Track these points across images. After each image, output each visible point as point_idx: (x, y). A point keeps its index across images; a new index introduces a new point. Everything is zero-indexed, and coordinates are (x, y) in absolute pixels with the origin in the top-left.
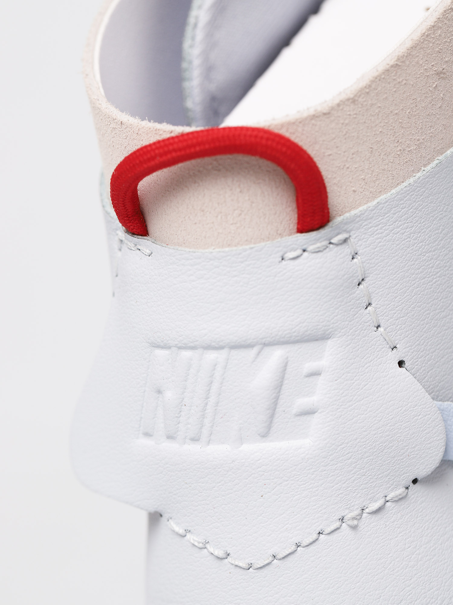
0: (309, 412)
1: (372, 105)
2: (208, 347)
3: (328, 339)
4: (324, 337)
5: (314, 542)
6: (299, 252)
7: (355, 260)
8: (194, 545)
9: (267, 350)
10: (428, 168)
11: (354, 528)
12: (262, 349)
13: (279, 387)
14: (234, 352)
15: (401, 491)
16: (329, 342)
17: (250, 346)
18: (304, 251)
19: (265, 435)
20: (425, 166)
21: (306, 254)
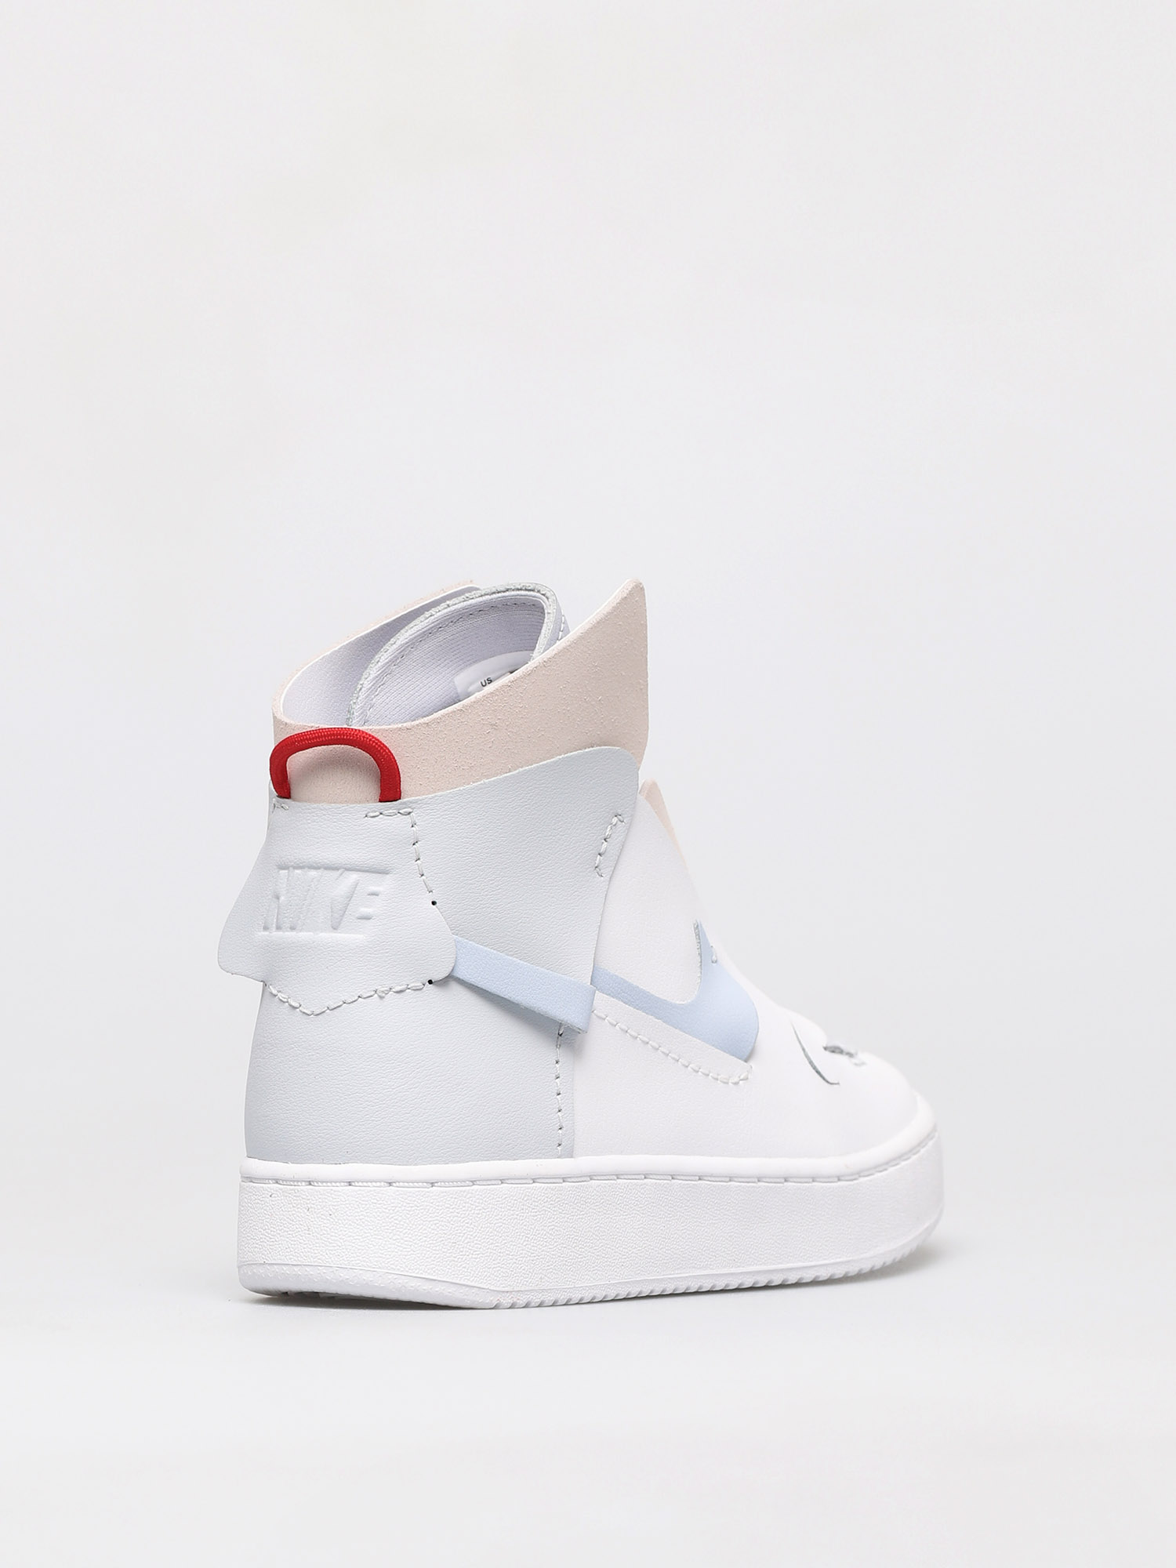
0: (367, 918)
1: (440, 731)
2: (311, 867)
3: (387, 874)
4: (385, 872)
5: (355, 1001)
6: (378, 813)
7: (413, 828)
8: (281, 1000)
9: (347, 873)
10: (476, 784)
11: (381, 998)
12: (343, 872)
13: (350, 897)
14: (326, 872)
15: (419, 984)
16: (388, 876)
17: (337, 869)
18: (381, 814)
19: (335, 928)
20: (474, 782)
21: (381, 816)
